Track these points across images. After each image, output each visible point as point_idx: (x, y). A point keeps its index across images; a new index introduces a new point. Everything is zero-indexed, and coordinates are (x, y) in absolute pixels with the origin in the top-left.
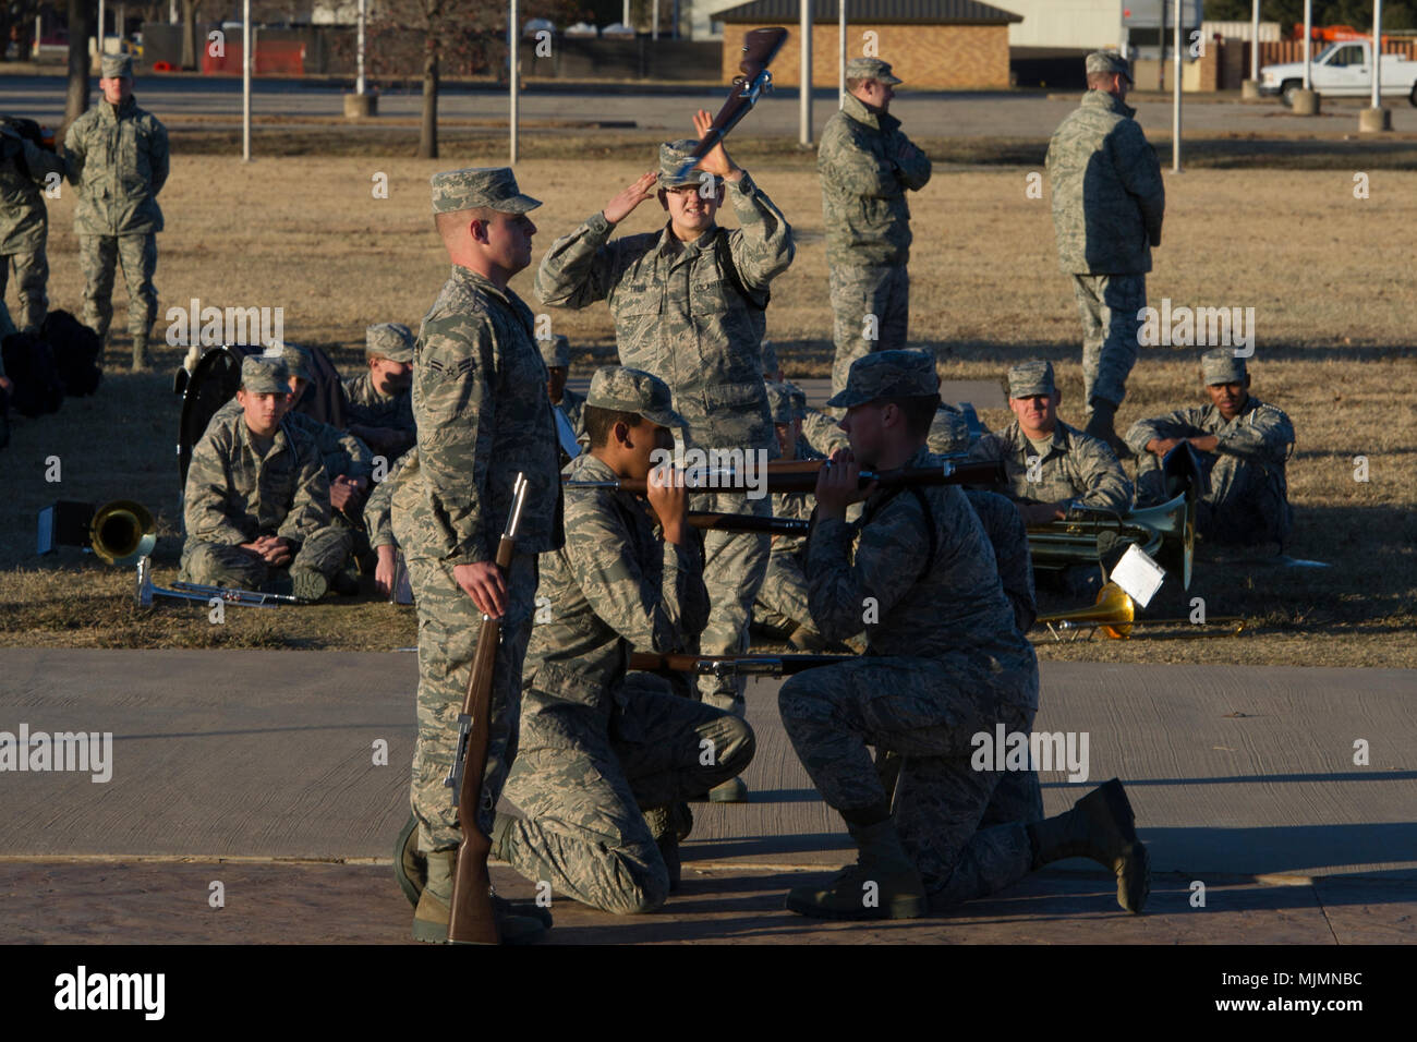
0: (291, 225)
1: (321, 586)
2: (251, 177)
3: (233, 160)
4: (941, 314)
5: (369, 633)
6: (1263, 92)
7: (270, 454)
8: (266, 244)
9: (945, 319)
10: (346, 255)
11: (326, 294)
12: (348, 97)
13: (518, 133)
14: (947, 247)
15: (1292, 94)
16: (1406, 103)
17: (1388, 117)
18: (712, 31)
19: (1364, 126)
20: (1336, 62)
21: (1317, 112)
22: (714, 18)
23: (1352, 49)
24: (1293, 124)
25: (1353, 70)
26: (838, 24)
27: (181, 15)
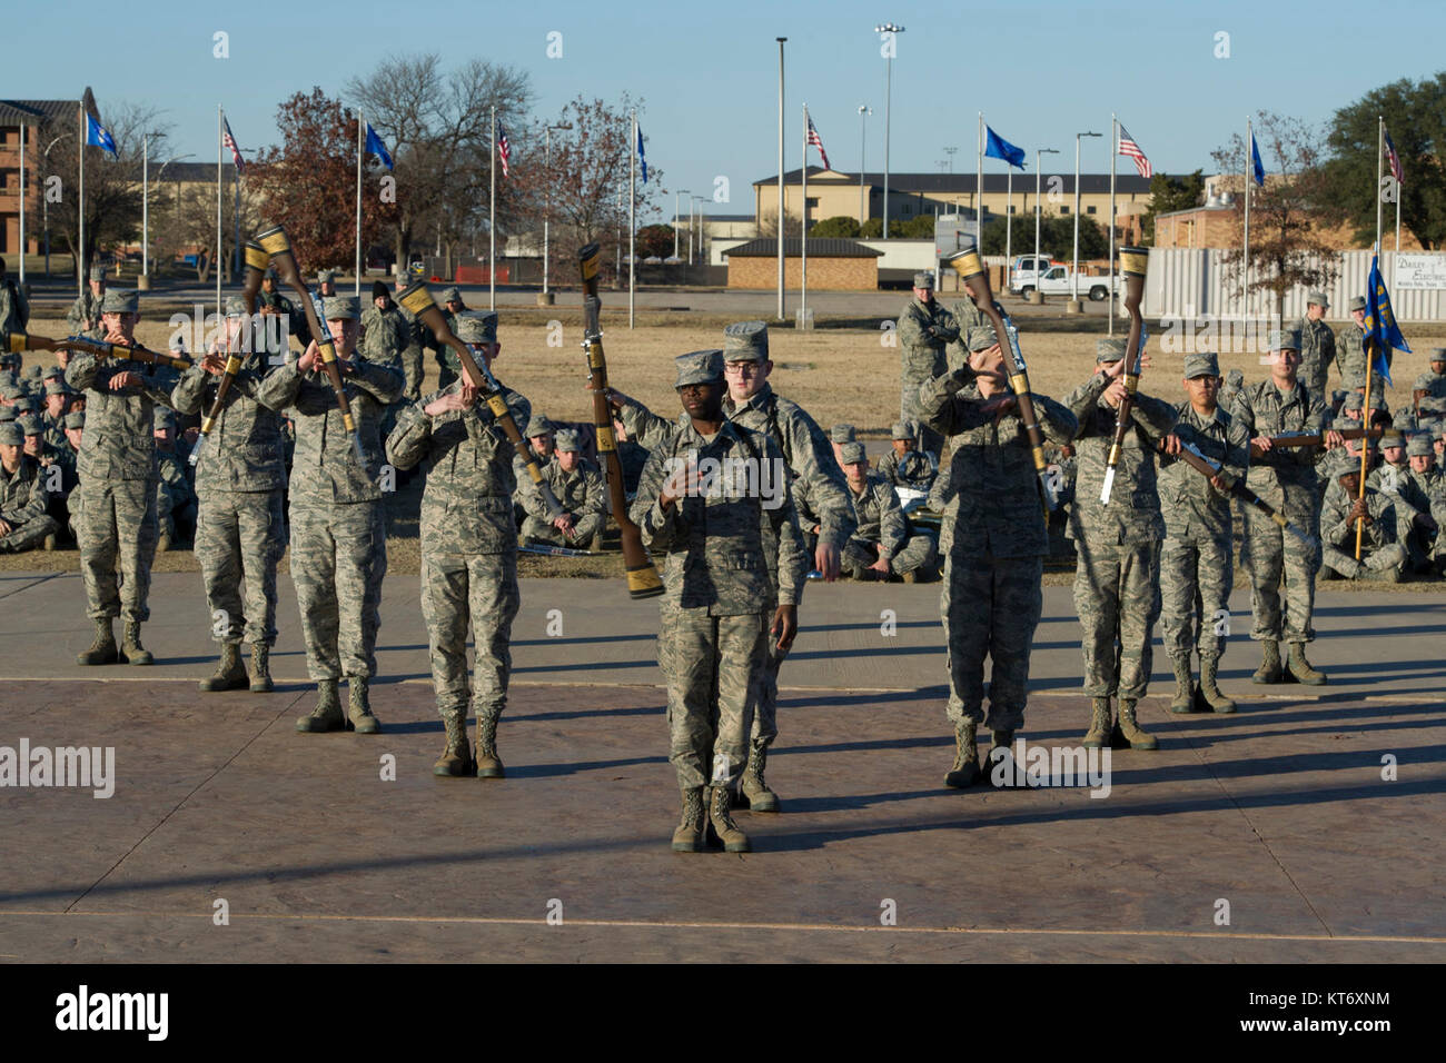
0: (526, 361)
4: (880, 407)
6: (1014, 293)
8: (516, 371)
9: (882, 410)
10: (560, 376)
11: (557, 397)
12: (539, 295)
13: (633, 313)
15: (1028, 293)
16: (1087, 298)
17: (1081, 305)
18: (722, 260)
19: (1070, 310)
20: (1052, 277)
21: (1042, 302)
22: (723, 253)
23: (1057, 270)
24: (1030, 309)
25: (1059, 281)
26: (801, 256)
27: (443, 253)
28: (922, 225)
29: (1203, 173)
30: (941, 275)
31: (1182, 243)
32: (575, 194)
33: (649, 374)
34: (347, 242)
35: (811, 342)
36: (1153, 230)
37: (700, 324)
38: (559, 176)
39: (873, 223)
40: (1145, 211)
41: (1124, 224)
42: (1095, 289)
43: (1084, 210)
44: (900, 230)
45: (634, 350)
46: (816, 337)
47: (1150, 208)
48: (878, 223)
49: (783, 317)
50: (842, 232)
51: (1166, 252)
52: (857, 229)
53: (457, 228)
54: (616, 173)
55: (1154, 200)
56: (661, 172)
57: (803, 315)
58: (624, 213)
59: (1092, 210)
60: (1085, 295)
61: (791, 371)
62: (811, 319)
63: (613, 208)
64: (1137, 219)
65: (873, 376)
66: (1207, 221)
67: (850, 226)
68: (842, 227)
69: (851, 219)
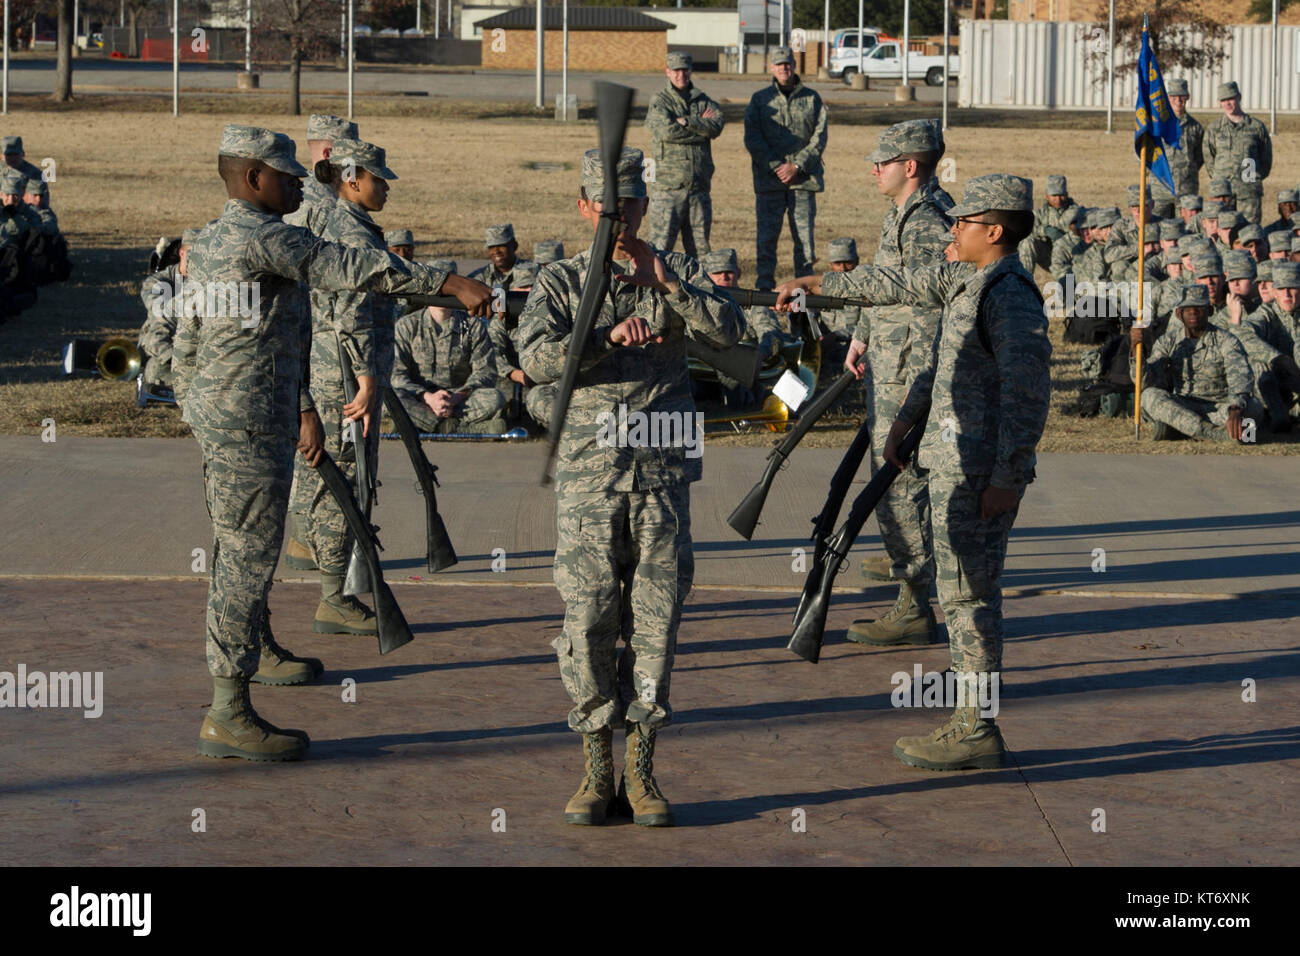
2: (179, 127)
3: (167, 115)
6: (833, 76)
8: (194, 171)
12: (240, 75)
13: (353, 98)
15: (849, 76)
16: (923, 82)
17: (912, 91)
18: (475, 34)
19: (900, 97)
20: (879, 56)
21: (867, 88)
22: (476, 25)
23: (888, 47)
24: (851, 95)
25: (888, 61)
26: (561, 29)
27: (127, 22)
30: (745, 54)
31: (1042, 14)
35: (572, 136)
37: (438, 112)
42: (934, 71)
46: (580, 130)
49: (543, 103)
51: (1017, 26)
57: (564, 102)
60: (921, 79)
61: (539, 172)
62: (575, 108)
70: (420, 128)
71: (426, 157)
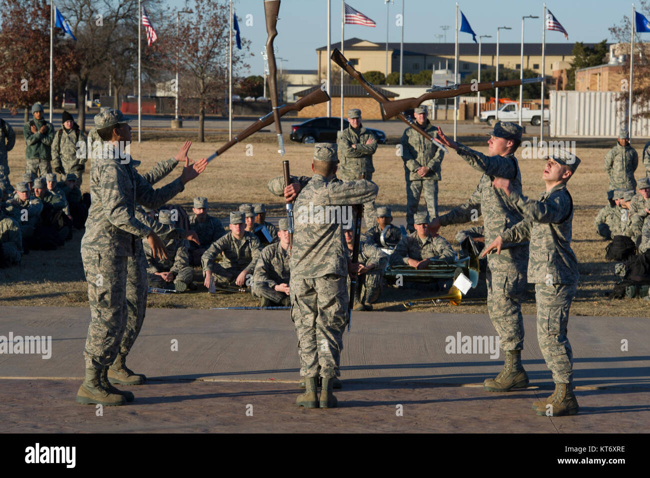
1: (184, 287)
2: (142, 148)
3: (135, 142)
4: (383, 195)
5: (202, 303)
6: (481, 121)
7: (169, 244)
9: (384, 197)
12: (173, 121)
13: (232, 133)
14: (381, 172)
15: (491, 121)
16: (530, 124)
18: (294, 99)
20: (506, 110)
22: (295, 95)
23: (511, 105)
25: (511, 113)
26: (340, 97)
27: (113, 93)
28: (425, 77)
29: (608, 42)
30: (436, 110)
31: (593, 87)
32: (194, 55)
33: (237, 173)
34: (45, 86)
36: (574, 79)
38: (183, 44)
39: (393, 75)
40: (569, 67)
41: (556, 76)
42: (536, 118)
43: (531, 67)
44: (411, 79)
45: (229, 157)
47: (572, 65)
48: (396, 76)
50: (374, 81)
51: (580, 94)
52: (383, 79)
53: (121, 77)
54: (221, 42)
55: (575, 59)
56: (250, 42)
58: (226, 68)
59: (536, 66)
60: (529, 122)
63: (219, 65)
64: (565, 72)
65: (382, 176)
66: (609, 73)
67: (379, 77)
68: (374, 78)
69: (380, 73)
70: (267, 149)
71: (270, 164)
